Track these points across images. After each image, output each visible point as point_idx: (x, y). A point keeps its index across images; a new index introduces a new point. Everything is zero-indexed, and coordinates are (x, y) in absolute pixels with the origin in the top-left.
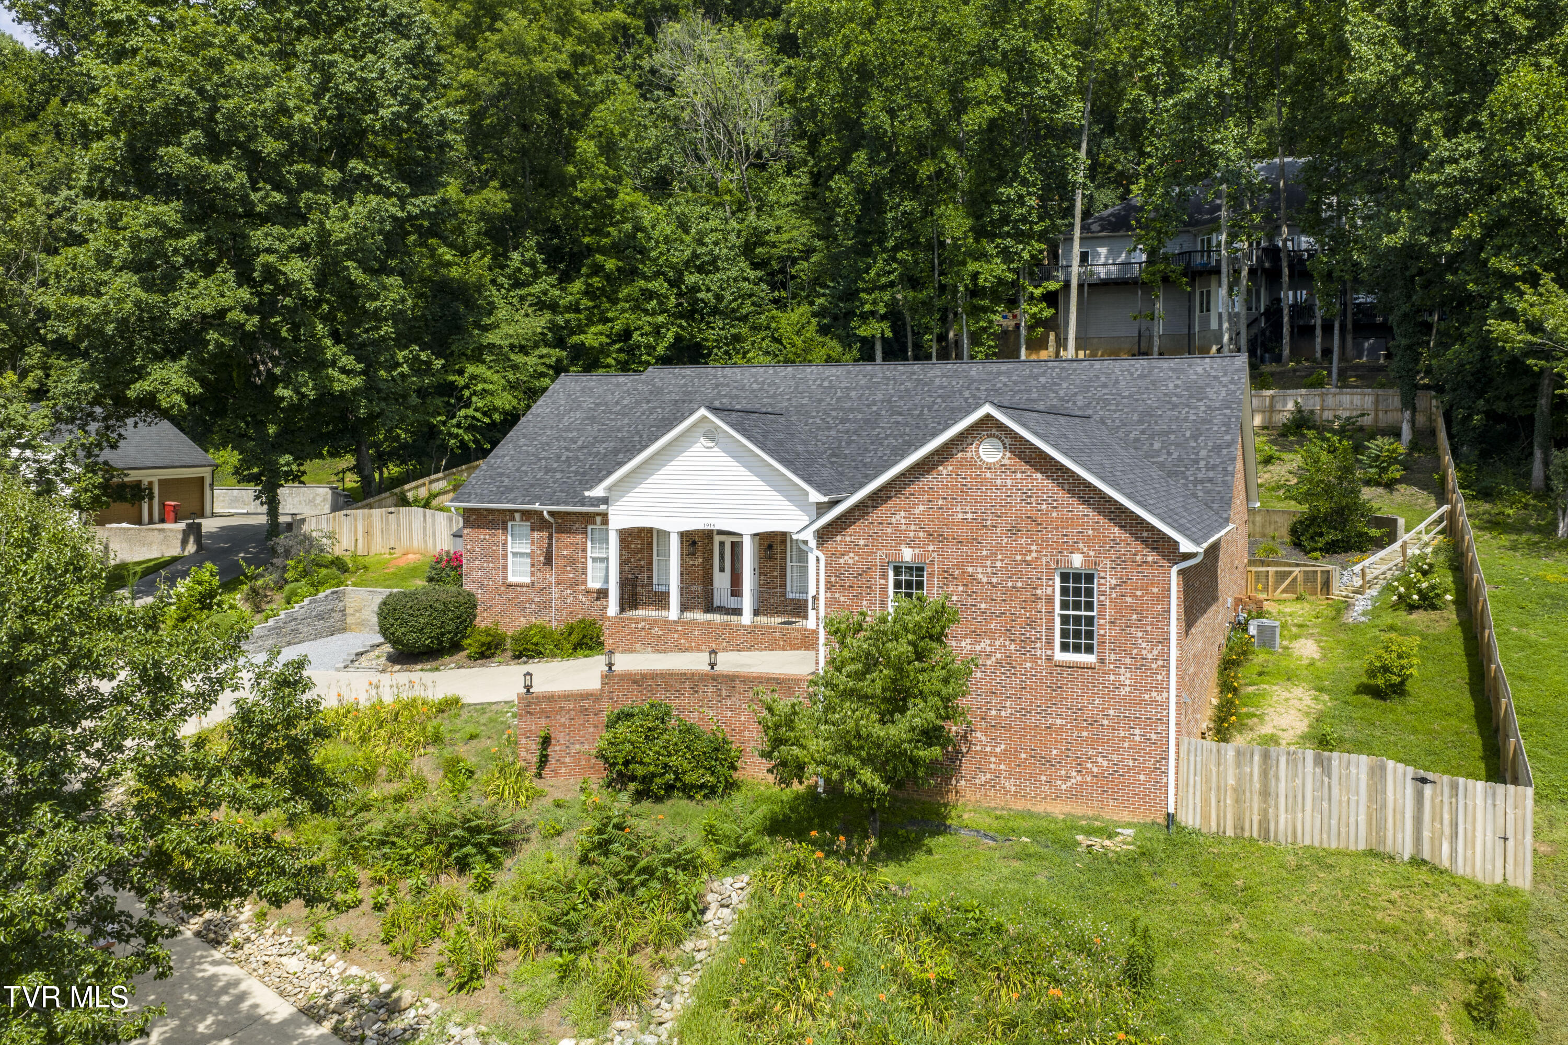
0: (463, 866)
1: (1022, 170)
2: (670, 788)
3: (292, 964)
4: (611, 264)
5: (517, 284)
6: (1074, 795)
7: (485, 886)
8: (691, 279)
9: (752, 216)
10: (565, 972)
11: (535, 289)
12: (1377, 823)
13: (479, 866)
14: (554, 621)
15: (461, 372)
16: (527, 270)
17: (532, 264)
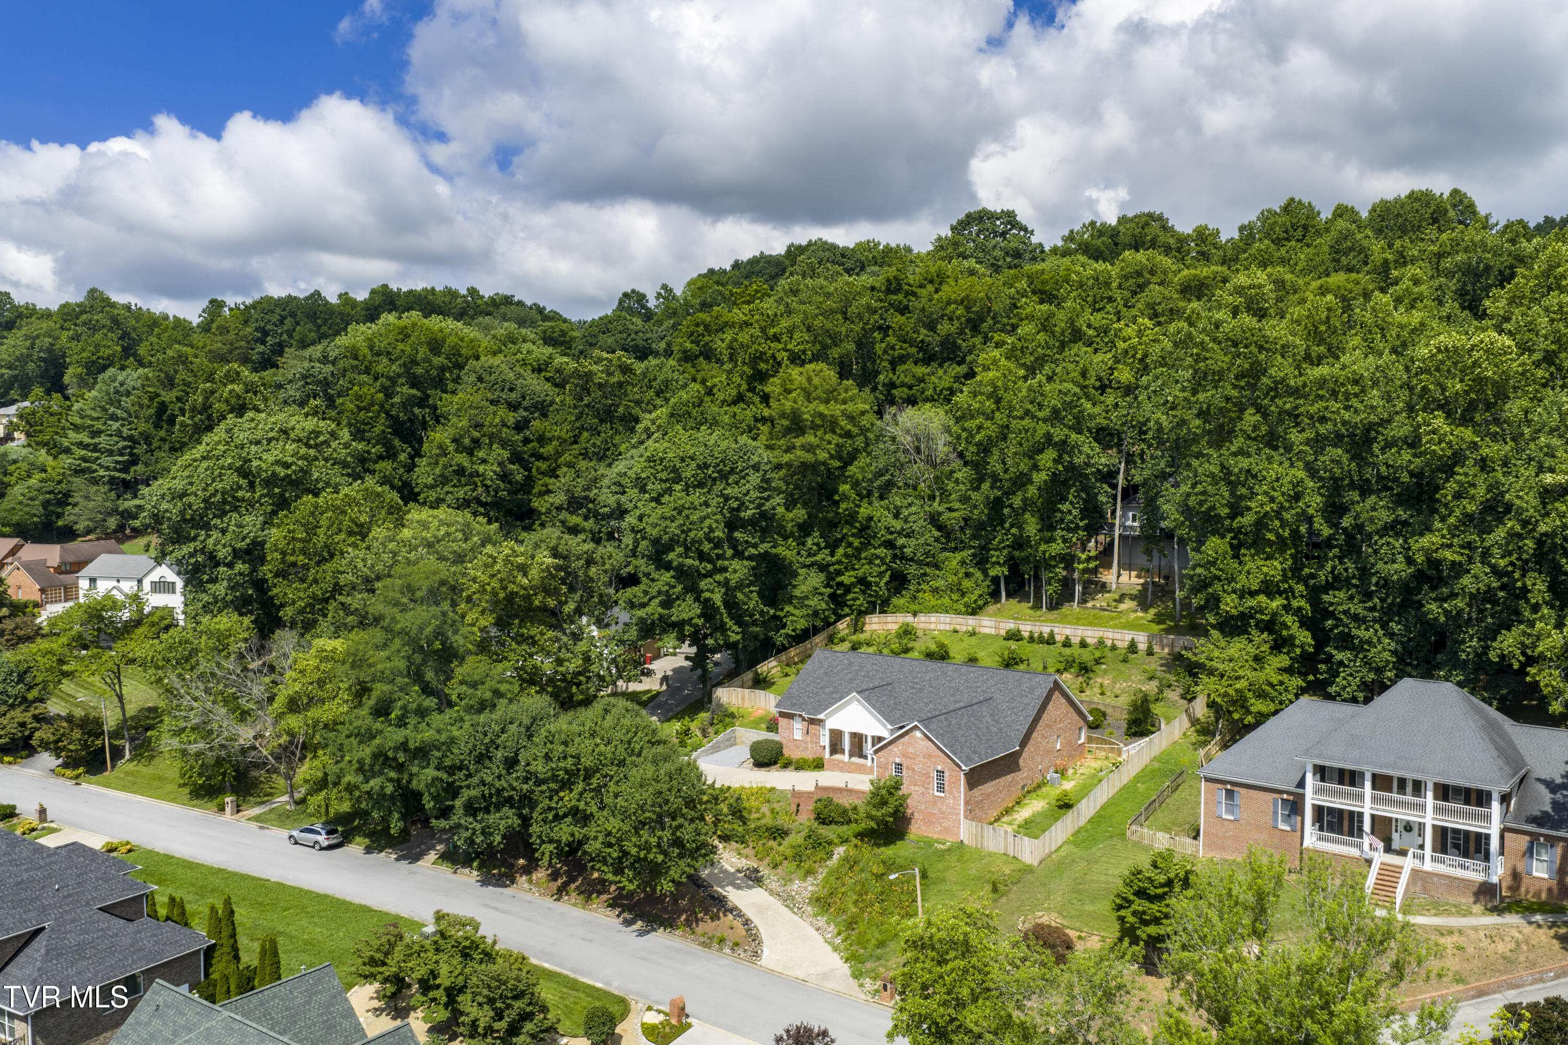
0: (775, 839)
1: (1071, 497)
2: (831, 822)
3: (734, 860)
4: (856, 543)
5: (809, 555)
6: (939, 832)
7: (780, 844)
8: (901, 541)
9: (936, 504)
10: (798, 866)
11: (818, 558)
12: (1006, 847)
13: (779, 839)
14: (809, 755)
15: (782, 610)
16: (815, 548)
17: (817, 544)
